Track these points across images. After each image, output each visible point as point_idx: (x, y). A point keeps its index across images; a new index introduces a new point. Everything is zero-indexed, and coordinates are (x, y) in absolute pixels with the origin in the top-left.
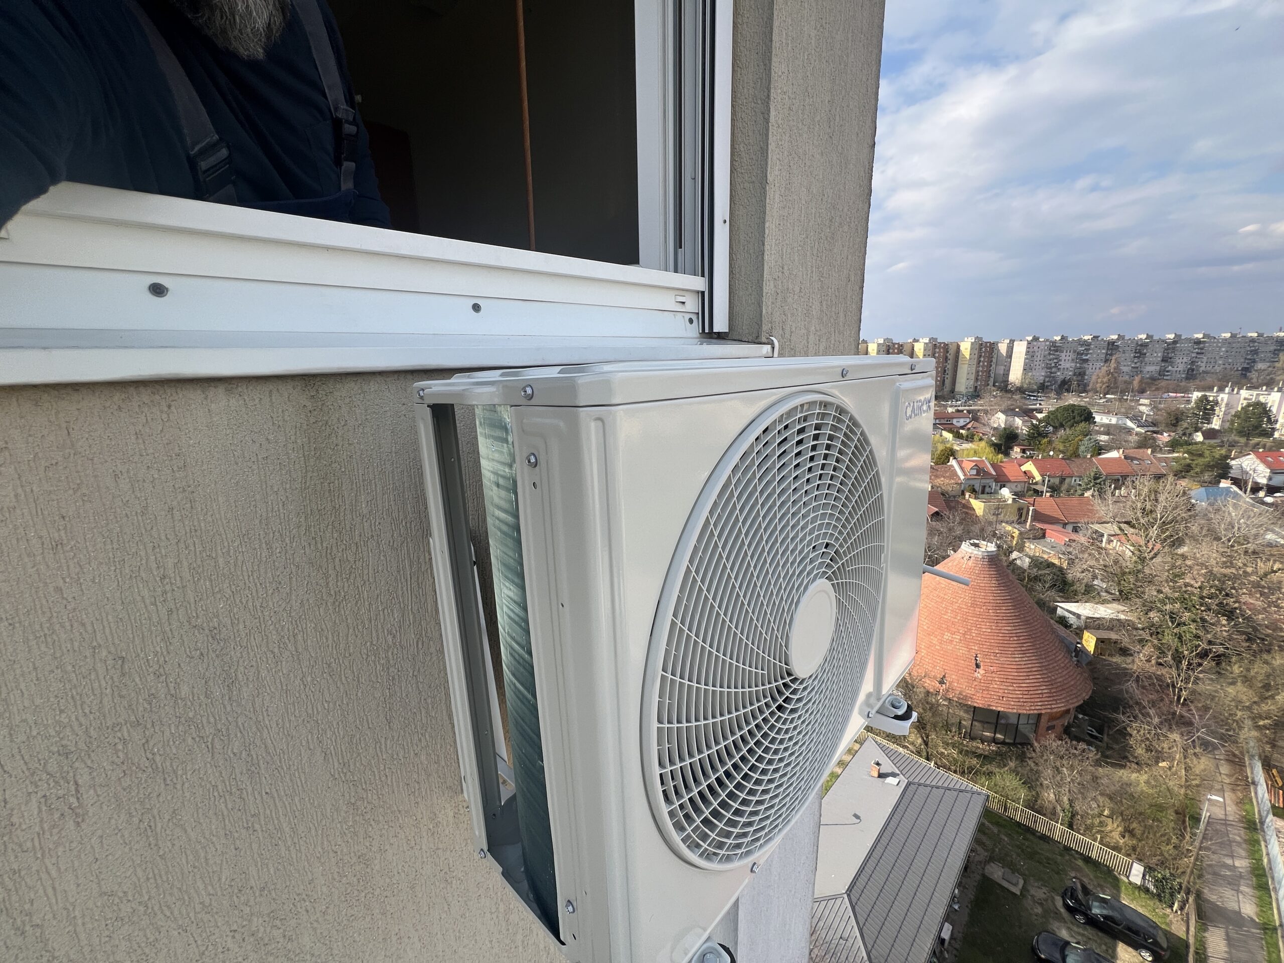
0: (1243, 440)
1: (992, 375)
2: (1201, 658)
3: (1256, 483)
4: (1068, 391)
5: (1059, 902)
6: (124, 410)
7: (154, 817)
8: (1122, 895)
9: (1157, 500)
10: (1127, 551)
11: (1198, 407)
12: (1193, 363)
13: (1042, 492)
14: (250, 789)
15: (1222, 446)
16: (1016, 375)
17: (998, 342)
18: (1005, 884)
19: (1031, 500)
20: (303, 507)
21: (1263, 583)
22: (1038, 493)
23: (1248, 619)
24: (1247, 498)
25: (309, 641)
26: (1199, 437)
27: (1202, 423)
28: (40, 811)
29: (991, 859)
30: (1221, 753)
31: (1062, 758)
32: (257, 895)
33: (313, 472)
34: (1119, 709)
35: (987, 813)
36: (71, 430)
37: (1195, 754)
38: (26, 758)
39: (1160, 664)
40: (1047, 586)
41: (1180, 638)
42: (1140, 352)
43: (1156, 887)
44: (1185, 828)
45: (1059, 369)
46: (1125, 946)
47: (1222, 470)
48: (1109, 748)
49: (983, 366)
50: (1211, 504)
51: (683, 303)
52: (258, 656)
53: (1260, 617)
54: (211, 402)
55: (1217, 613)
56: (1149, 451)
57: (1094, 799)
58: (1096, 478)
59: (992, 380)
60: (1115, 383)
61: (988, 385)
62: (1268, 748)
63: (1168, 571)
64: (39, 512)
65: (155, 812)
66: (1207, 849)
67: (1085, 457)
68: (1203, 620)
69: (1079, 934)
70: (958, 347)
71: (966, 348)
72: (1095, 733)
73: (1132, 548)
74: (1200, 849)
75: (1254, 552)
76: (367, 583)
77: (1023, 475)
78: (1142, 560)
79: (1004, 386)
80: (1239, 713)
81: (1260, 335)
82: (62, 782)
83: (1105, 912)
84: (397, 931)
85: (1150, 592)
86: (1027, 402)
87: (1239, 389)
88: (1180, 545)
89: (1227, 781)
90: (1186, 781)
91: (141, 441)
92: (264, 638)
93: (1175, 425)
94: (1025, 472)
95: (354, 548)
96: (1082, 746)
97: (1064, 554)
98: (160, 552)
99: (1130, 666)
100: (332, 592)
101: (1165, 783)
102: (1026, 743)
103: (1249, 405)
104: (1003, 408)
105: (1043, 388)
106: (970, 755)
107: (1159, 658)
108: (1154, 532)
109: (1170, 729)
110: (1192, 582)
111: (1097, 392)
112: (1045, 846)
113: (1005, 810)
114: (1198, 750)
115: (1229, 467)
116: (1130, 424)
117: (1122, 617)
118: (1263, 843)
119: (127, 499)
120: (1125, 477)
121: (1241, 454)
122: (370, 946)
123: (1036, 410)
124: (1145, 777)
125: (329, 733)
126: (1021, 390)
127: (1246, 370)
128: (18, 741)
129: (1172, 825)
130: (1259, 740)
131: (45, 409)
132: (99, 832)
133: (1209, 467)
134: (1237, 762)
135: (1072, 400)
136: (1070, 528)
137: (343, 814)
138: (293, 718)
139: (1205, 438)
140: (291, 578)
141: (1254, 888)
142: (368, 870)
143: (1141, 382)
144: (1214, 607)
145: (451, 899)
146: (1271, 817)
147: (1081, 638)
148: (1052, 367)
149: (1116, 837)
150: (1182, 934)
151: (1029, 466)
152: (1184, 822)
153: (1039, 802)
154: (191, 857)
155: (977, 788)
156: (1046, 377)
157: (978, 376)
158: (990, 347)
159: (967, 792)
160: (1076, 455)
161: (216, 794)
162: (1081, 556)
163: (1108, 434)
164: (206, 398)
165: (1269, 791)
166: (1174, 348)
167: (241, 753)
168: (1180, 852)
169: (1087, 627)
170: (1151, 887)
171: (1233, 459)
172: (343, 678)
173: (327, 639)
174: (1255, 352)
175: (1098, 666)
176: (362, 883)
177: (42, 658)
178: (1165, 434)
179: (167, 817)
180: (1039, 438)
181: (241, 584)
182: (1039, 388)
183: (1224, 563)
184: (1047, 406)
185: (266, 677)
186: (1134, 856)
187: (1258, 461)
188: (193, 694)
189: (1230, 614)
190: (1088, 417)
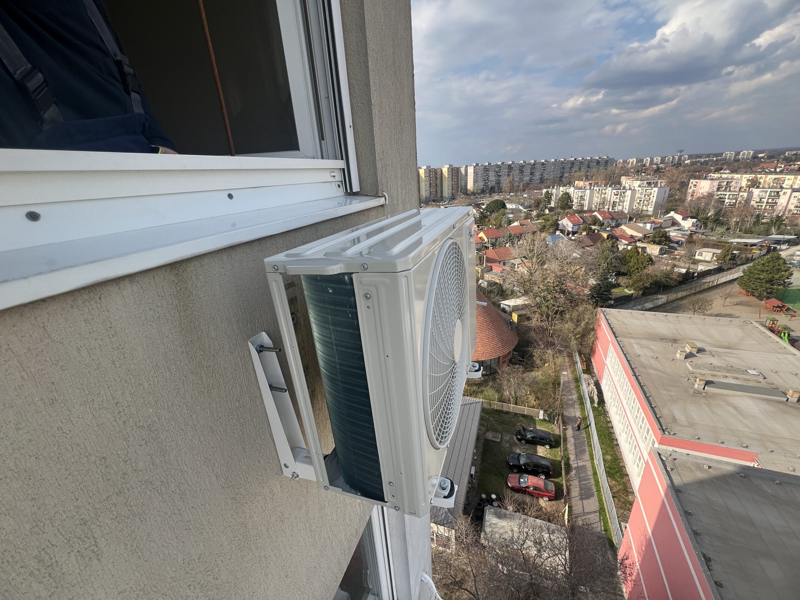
0: (562, 211)
1: (460, 186)
2: (556, 314)
3: (568, 231)
4: (494, 192)
5: (515, 438)
6: (74, 307)
7: (138, 541)
8: (537, 426)
9: (534, 245)
10: (525, 271)
11: (545, 197)
12: (542, 175)
13: (488, 247)
14: (184, 509)
15: (555, 215)
16: (470, 186)
17: (460, 168)
18: (494, 439)
19: (484, 252)
20: (182, 342)
21: (574, 276)
22: (487, 248)
23: (570, 293)
24: (566, 238)
25: (199, 417)
26: (547, 211)
27: (548, 204)
28: (77, 560)
29: (487, 430)
30: (565, 354)
31: (510, 374)
32: (197, 562)
33: (184, 319)
34: (528, 345)
35: (483, 410)
36: (46, 327)
37: (557, 357)
38: (63, 533)
39: (542, 321)
40: (495, 294)
41: (548, 307)
42: (521, 170)
43: (548, 417)
44: (556, 389)
45: (489, 181)
46: (540, 446)
47: (556, 226)
48: (527, 364)
49: (455, 181)
50: (554, 243)
51: (334, 176)
52: (175, 433)
53: (574, 291)
54: (123, 290)
55: (559, 293)
56: (529, 220)
57: (524, 389)
58: (510, 237)
59: (460, 189)
60: (513, 187)
61: (458, 192)
62: (580, 347)
63: (541, 277)
64: (38, 383)
65: (138, 537)
66: (564, 395)
67: (504, 227)
68: (555, 297)
69: (523, 448)
70: (442, 171)
71: (445, 170)
72: (521, 359)
73: (527, 269)
74: (561, 396)
75: (570, 263)
76: (222, 376)
77: (479, 239)
78: (531, 274)
79: (465, 192)
80: (570, 335)
81: (565, 160)
82: (86, 539)
83: (532, 436)
84: (264, 555)
85: (536, 288)
86: (477, 200)
87: (559, 187)
88: (545, 264)
89: (568, 365)
90: (555, 369)
91: (88, 324)
92: (177, 422)
93: (538, 206)
94: (480, 238)
95: (212, 358)
96: (517, 366)
97: (501, 277)
98: (113, 389)
99: (531, 325)
100: (206, 386)
101: (548, 373)
102: (496, 372)
103: (563, 194)
104: (466, 204)
105: (483, 191)
106: (473, 386)
107: (541, 318)
108: (534, 260)
109: (548, 349)
110: (550, 281)
111: (506, 192)
112: (507, 416)
113: (490, 406)
114: (558, 355)
115: (558, 225)
116: (521, 208)
117: (526, 303)
118: (581, 386)
119: (87, 362)
120: (521, 235)
121: (562, 218)
122: (254, 566)
123: (481, 204)
124: (541, 372)
125: (217, 464)
126: (474, 194)
127: (561, 177)
128: (56, 525)
129: (551, 389)
130: (577, 344)
131: (27, 318)
132: (112, 560)
133: (552, 225)
134: (570, 356)
135: (496, 197)
136: (502, 263)
137: (230, 505)
138: (198, 462)
139: (549, 212)
140: (184, 384)
141: (579, 405)
142: (247, 529)
143: (523, 186)
144: (558, 290)
145: (285, 530)
146: (582, 374)
147: (512, 316)
148: (486, 180)
149: (533, 403)
150: (558, 433)
151: (482, 235)
152: (555, 386)
153: (503, 398)
154: (161, 555)
155: (478, 400)
156: (484, 185)
157: (453, 187)
158: (457, 170)
159: (473, 403)
160: (501, 226)
161: (167, 517)
162: (507, 277)
163: (512, 214)
164: (119, 289)
165: (581, 364)
166: (534, 168)
167: (176, 490)
168: (555, 400)
169: (513, 311)
170: (547, 418)
171: (560, 221)
172: (219, 432)
173: (207, 413)
174: (564, 168)
175: (520, 328)
176: (245, 537)
177: (58, 472)
178: (535, 211)
179: (145, 538)
180: (484, 219)
181: (159, 395)
182: (481, 192)
183: (561, 269)
184: (486, 201)
185: (181, 445)
186: (540, 408)
187: (568, 221)
188: (145, 465)
189: (563, 292)
190: (504, 206)
